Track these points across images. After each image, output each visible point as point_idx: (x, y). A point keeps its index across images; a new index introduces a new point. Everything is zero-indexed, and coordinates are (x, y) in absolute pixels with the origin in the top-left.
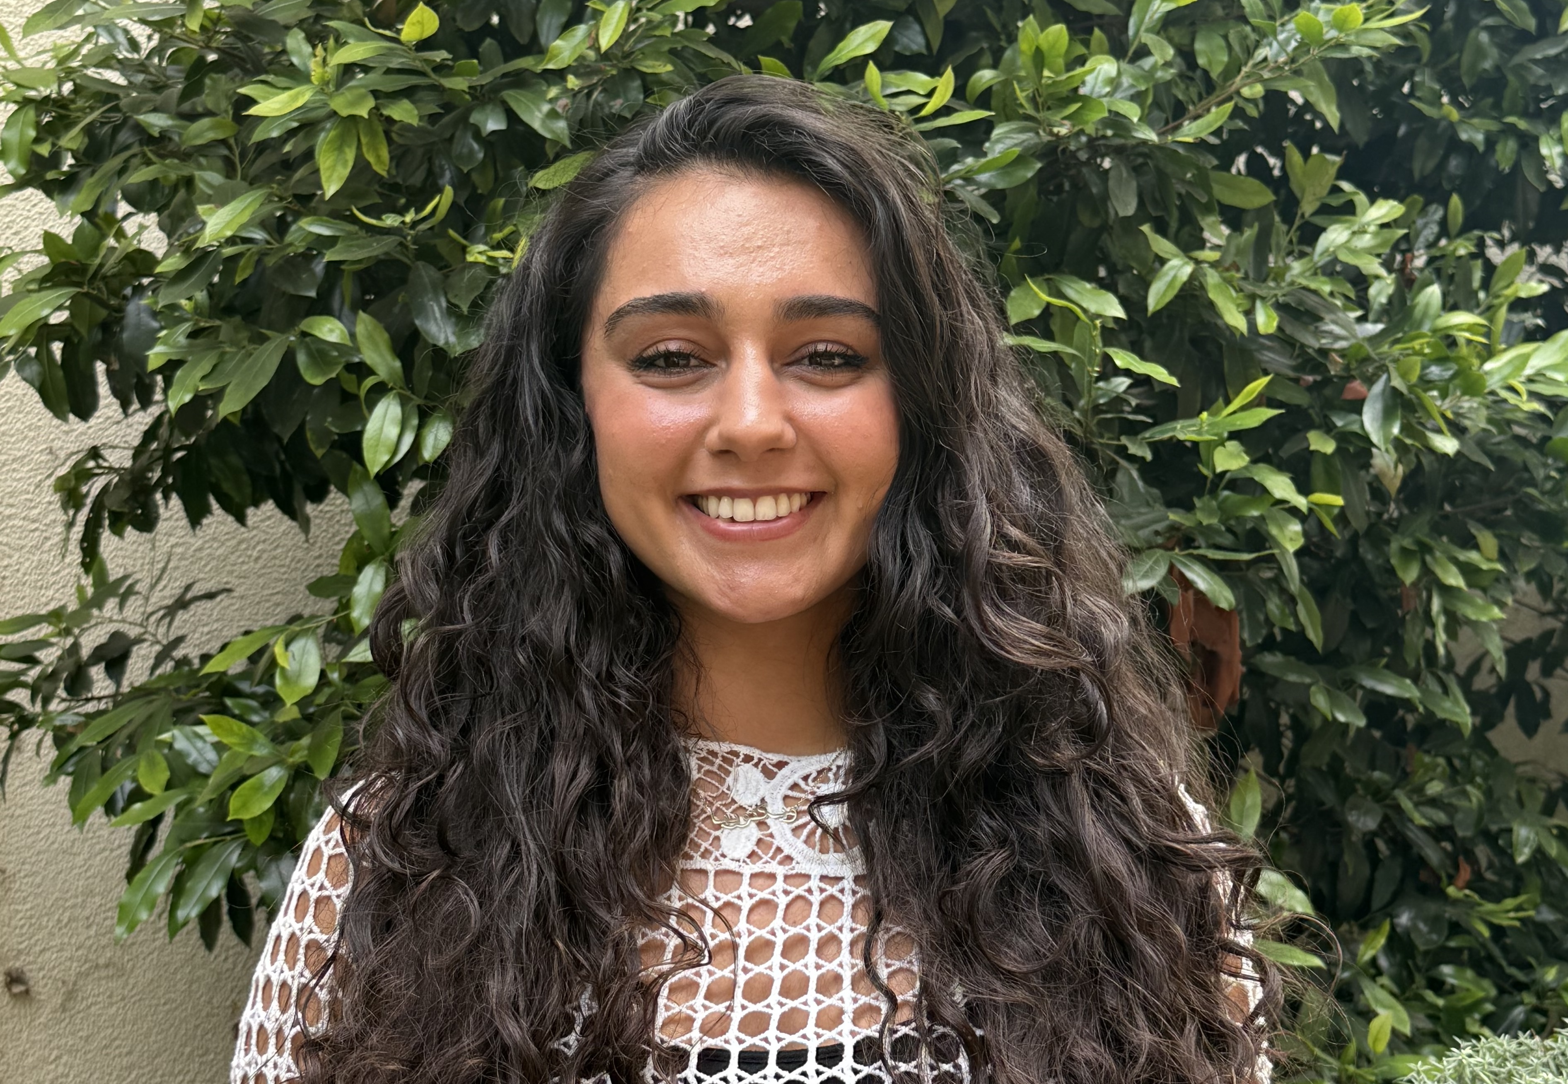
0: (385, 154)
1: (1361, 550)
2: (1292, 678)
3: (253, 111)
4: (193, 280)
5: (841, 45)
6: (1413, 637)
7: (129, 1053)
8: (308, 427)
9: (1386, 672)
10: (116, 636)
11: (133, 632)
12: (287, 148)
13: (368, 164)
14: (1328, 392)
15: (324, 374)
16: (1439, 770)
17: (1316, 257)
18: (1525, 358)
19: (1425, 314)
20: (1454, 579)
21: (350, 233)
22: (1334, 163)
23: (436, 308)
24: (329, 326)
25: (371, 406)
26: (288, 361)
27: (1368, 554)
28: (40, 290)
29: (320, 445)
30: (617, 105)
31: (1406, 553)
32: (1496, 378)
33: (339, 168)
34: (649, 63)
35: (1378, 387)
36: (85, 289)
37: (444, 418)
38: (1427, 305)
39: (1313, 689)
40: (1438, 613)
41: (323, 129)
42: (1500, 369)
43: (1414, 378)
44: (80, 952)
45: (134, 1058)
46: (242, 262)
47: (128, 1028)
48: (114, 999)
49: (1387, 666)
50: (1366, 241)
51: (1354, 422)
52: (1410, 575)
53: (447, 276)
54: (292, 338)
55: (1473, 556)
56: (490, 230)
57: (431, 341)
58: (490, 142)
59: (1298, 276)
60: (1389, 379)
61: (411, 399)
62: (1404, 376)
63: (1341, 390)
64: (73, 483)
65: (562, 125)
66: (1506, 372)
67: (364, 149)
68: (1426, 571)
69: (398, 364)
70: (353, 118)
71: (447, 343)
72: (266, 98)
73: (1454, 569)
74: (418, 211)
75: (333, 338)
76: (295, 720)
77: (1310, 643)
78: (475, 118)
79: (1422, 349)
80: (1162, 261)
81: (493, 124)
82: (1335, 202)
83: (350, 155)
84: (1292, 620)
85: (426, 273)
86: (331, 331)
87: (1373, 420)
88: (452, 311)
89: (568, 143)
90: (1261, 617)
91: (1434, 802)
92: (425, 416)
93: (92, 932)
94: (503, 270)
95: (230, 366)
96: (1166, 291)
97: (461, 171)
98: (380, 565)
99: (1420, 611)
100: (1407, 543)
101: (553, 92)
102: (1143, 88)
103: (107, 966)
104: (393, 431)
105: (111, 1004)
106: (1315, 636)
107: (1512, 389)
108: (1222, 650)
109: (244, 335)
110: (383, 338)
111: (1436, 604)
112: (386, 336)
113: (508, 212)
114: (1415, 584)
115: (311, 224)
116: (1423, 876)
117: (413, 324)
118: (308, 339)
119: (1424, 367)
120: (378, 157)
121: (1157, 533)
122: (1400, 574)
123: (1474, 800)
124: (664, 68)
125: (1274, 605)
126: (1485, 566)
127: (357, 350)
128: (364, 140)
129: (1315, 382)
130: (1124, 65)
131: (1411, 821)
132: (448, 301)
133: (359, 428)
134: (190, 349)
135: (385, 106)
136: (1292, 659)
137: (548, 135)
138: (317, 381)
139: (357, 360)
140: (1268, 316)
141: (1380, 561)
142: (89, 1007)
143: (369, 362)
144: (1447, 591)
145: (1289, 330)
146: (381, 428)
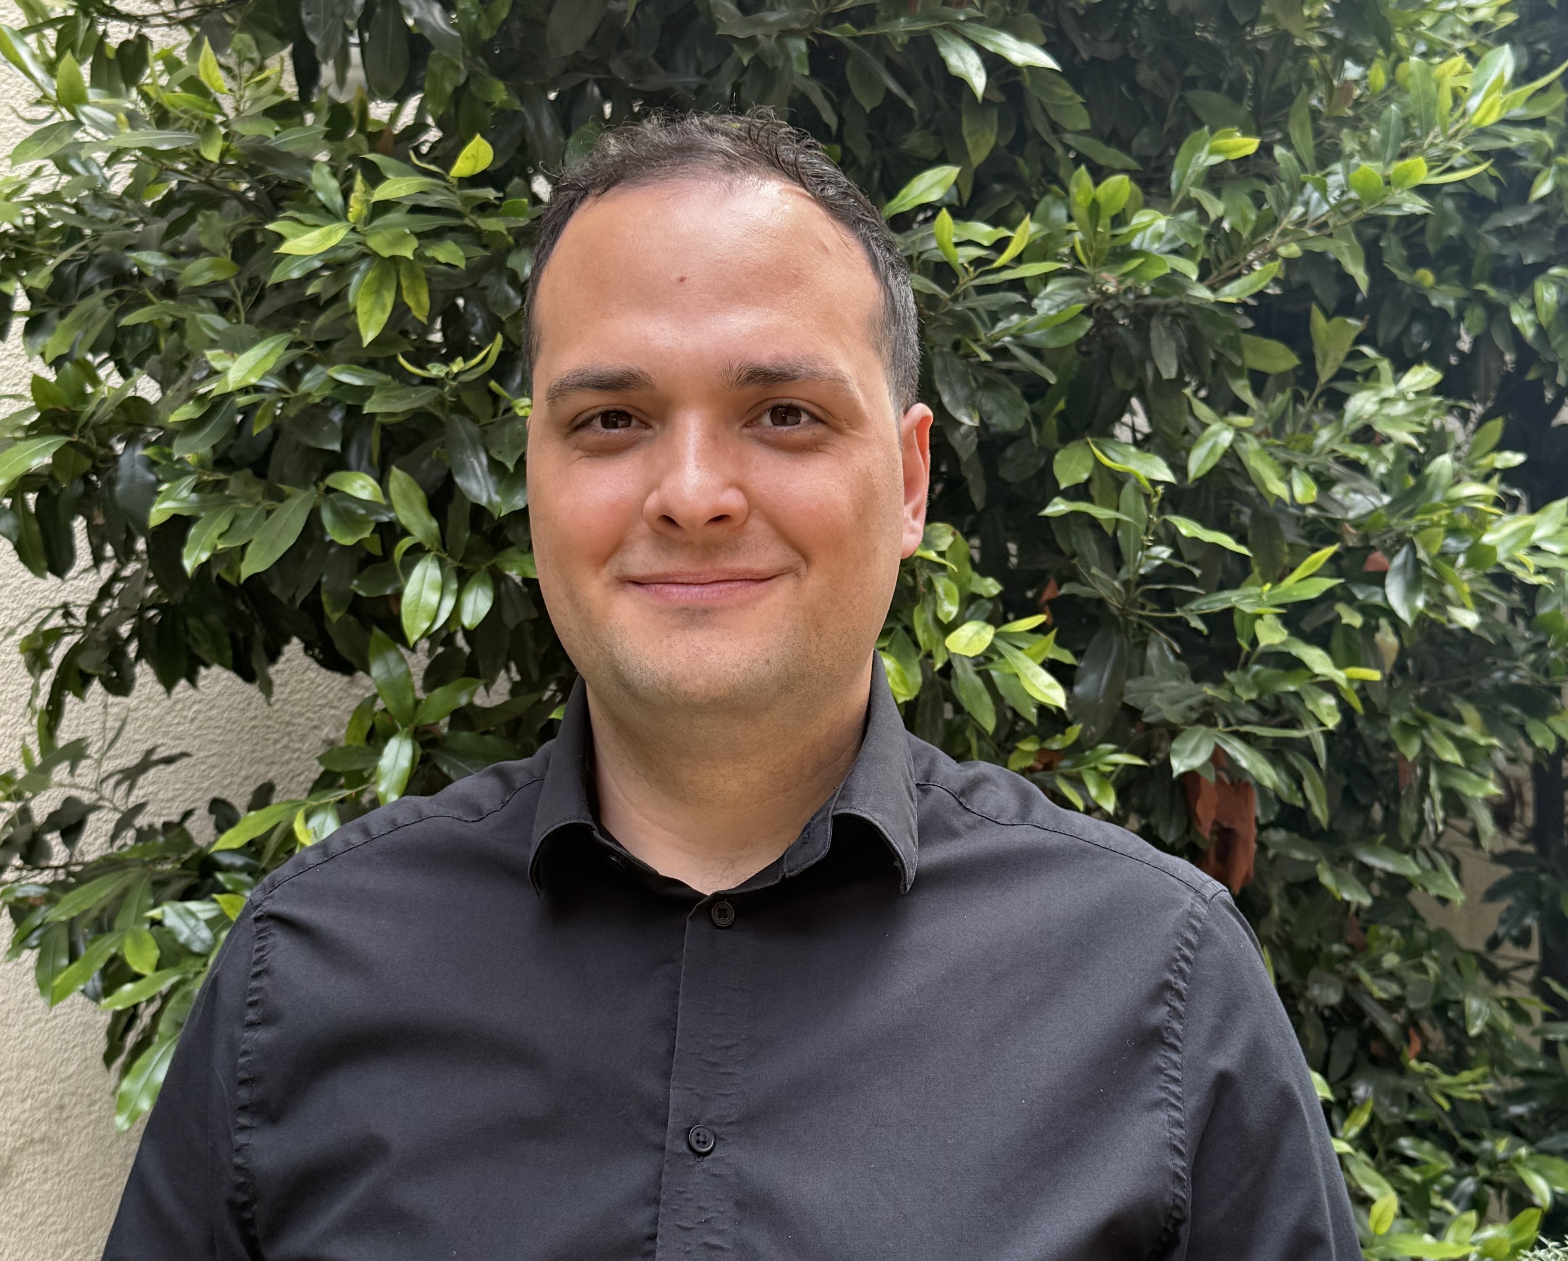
0: (425, 296)
2: (1299, 855)
3: (283, 249)
4: (207, 430)
5: (904, 192)
6: (1407, 811)
7: (65, 1230)
8: (324, 590)
9: (1386, 849)
10: (69, 802)
11: (87, 798)
12: (310, 290)
13: (409, 309)
15: (354, 533)
16: (1394, 942)
17: (1346, 422)
19: (1436, 484)
20: (1452, 756)
21: (384, 384)
22: (1356, 327)
23: (477, 466)
24: (360, 482)
25: (407, 569)
26: (313, 522)
27: (1366, 730)
28: (27, 437)
29: (335, 609)
31: (1405, 729)
32: (1500, 550)
33: (377, 313)
35: (1401, 558)
36: (75, 438)
37: (482, 583)
38: (1438, 475)
39: (1319, 867)
40: (1435, 788)
41: (356, 270)
42: (1502, 541)
43: (1435, 550)
44: (15, 1127)
45: (69, 1235)
46: (259, 412)
47: (64, 1204)
48: (49, 1175)
49: (1386, 843)
50: (1400, 408)
51: (1375, 594)
52: (1412, 750)
53: (485, 431)
54: (317, 495)
55: (1465, 731)
57: (470, 499)
59: (1329, 443)
61: (448, 562)
62: (1427, 547)
63: (1362, 562)
64: (40, 642)
66: (1508, 545)
67: (404, 293)
68: (1425, 748)
69: (434, 524)
70: (395, 259)
71: (490, 501)
72: (296, 236)
73: (1450, 744)
74: (465, 360)
75: (365, 495)
77: (1316, 819)
78: (512, 262)
79: (1440, 520)
80: (1205, 426)
82: (1357, 366)
83: (389, 299)
84: (1300, 796)
85: (463, 428)
86: (362, 487)
87: (1397, 593)
88: (494, 468)
91: (1391, 975)
92: (463, 581)
93: (28, 1104)
95: (246, 523)
96: (1207, 456)
98: (406, 736)
99: (1418, 783)
100: (1406, 717)
102: (1193, 245)
103: (42, 1140)
104: (432, 596)
105: (46, 1180)
106: (1320, 812)
107: (1517, 562)
108: (1238, 826)
109: (257, 490)
110: (418, 496)
111: (1433, 781)
112: (421, 493)
114: (1416, 761)
115: (340, 372)
116: (1376, 1047)
118: (332, 496)
119: (1443, 540)
120: (418, 302)
121: (1191, 708)
122: (1402, 749)
123: (1432, 973)
126: (1482, 741)
127: (390, 507)
128: (404, 283)
130: (1172, 217)
131: (1371, 995)
132: (490, 459)
133: (389, 592)
134: (203, 505)
135: (427, 247)
136: (1295, 835)
138: (346, 541)
139: (385, 519)
140: (1306, 486)
141: (1379, 736)
142: (23, 1183)
143: (403, 521)
144: (1443, 766)
146: (420, 593)
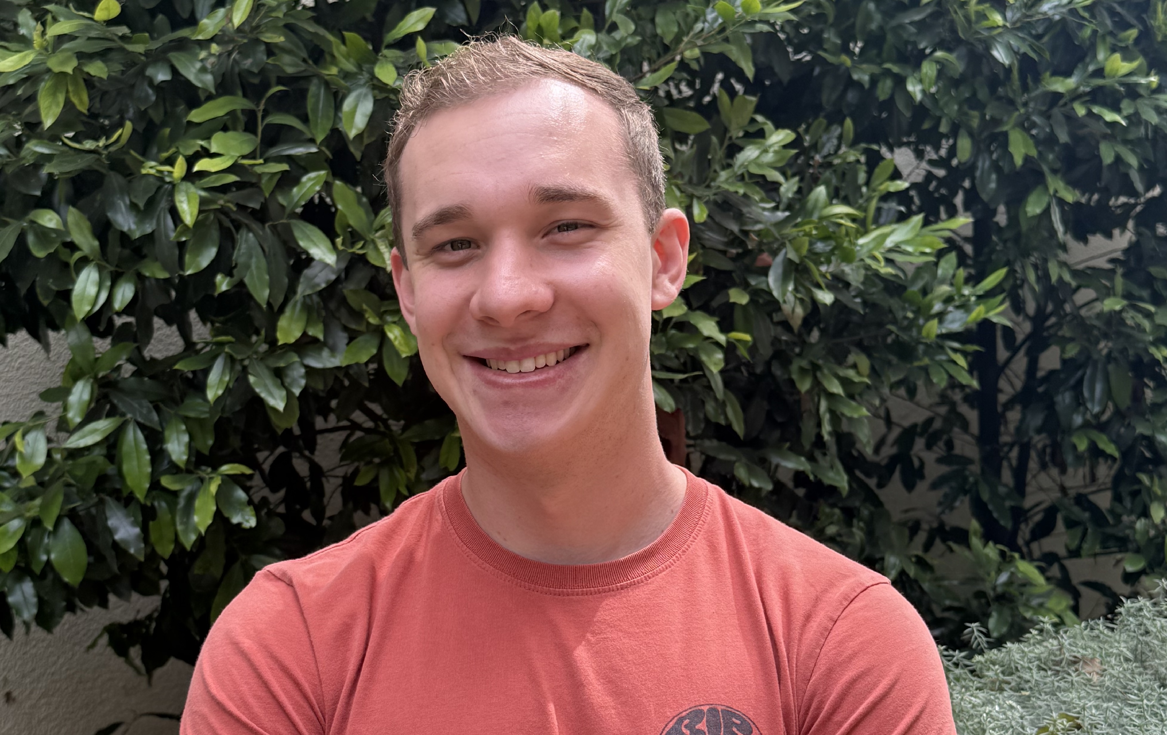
0: (85, 98)
1: (773, 369)
2: (722, 457)
5: (401, 24)
6: (808, 427)
8: (38, 284)
9: (788, 453)
12: (20, 92)
13: (74, 105)
14: (747, 261)
15: (46, 249)
16: (836, 517)
17: (736, 168)
18: (885, 236)
19: (815, 207)
20: (836, 388)
21: (61, 153)
22: (751, 102)
23: (122, 204)
24: (49, 216)
25: (78, 272)
26: (21, 240)
27: (777, 371)
29: (47, 298)
30: (247, 63)
31: (803, 371)
32: (865, 250)
33: (54, 107)
34: (269, 35)
35: (780, 258)
37: (128, 281)
38: (817, 200)
39: (737, 464)
40: (825, 412)
41: (43, 80)
42: (868, 243)
43: (804, 251)
49: (790, 449)
50: (769, 157)
51: (762, 282)
52: (805, 386)
53: (130, 181)
54: (25, 224)
55: (851, 373)
56: (160, 151)
57: (118, 228)
58: (160, 88)
59: (723, 182)
60: (786, 253)
61: (105, 267)
62: (797, 250)
63: (755, 259)
65: (209, 78)
66: (871, 246)
67: (71, 95)
68: (817, 384)
69: (96, 243)
70: (64, 74)
72: (4, 59)
73: (836, 382)
74: (108, 138)
75: (51, 225)
76: (32, 487)
77: (735, 433)
78: (149, 72)
79: (811, 231)
81: (162, 76)
82: (752, 129)
83: (61, 99)
84: (722, 417)
85: (115, 180)
86: (51, 220)
87: (775, 281)
88: (133, 206)
89: (213, 91)
90: (701, 416)
91: (832, 539)
92: (116, 278)
94: (168, 179)
97: (139, 109)
98: (87, 381)
99: (814, 411)
100: (804, 363)
101: (203, 54)
102: (614, 52)
104: (92, 290)
106: (739, 428)
107: (874, 258)
108: (672, 438)
110: (86, 225)
111: (823, 405)
112: (89, 224)
113: (173, 138)
114: (809, 392)
115: (36, 146)
117: (107, 217)
118: (35, 225)
119: (811, 244)
120: (81, 101)
122: (798, 385)
123: (858, 538)
124: (280, 39)
125: (710, 407)
126: (857, 379)
127: (68, 233)
128: (70, 89)
129: (738, 254)
130: (603, 36)
132: (130, 201)
133: (70, 287)
135: (85, 65)
136: (724, 444)
137: (199, 85)
138: (40, 254)
139: (69, 240)
140: (702, 211)
141: (786, 377)
143: (76, 241)
144: (831, 396)
145: (718, 218)
146: (85, 287)
